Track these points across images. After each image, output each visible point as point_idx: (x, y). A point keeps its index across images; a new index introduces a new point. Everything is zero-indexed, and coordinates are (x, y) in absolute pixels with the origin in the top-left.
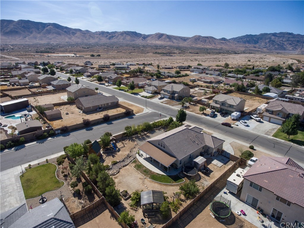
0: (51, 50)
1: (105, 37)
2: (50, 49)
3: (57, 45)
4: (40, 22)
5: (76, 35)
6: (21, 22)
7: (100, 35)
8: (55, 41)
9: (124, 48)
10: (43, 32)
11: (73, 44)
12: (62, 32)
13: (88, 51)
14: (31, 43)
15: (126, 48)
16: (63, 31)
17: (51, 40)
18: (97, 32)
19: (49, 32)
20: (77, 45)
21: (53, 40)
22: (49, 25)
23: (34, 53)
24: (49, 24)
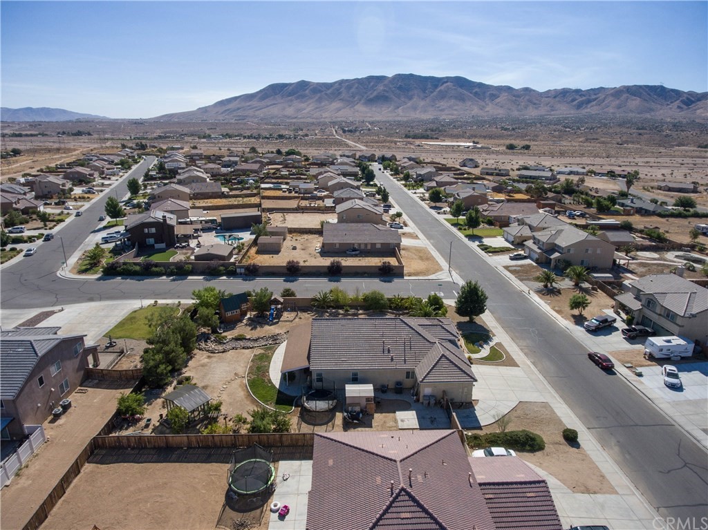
0: (434, 133)
1: (567, 103)
2: (432, 130)
3: (450, 124)
4: (431, 75)
5: (498, 100)
6: (399, 77)
7: (555, 97)
8: (449, 115)
9: (611, 131)
10: (432, 95)
11: (485, 121)
12: (469, 94)
13: (511, 135)
14: (405, 119)
15: (618, 130)
16: (471, 93)
17: (443, 113)
18: (550, 90)
19: (443, 96)
20: (493, 121)
21: (446, 112)
22: (447, 82)
23: (402, 138)
24: (448, 79)
